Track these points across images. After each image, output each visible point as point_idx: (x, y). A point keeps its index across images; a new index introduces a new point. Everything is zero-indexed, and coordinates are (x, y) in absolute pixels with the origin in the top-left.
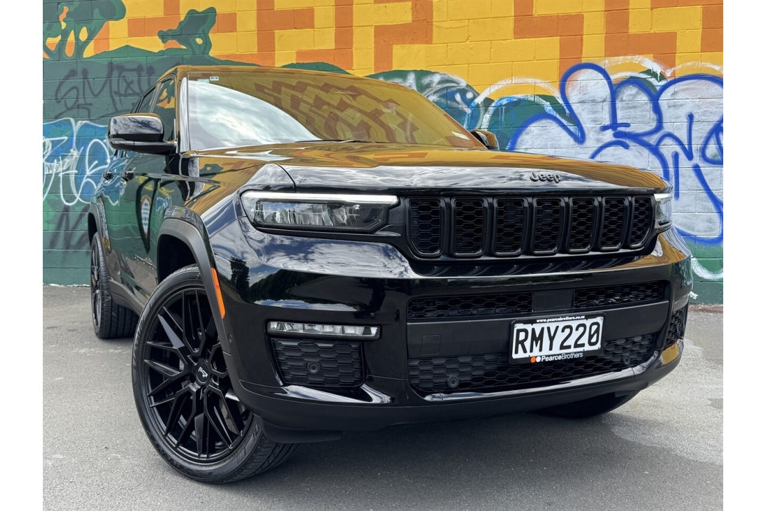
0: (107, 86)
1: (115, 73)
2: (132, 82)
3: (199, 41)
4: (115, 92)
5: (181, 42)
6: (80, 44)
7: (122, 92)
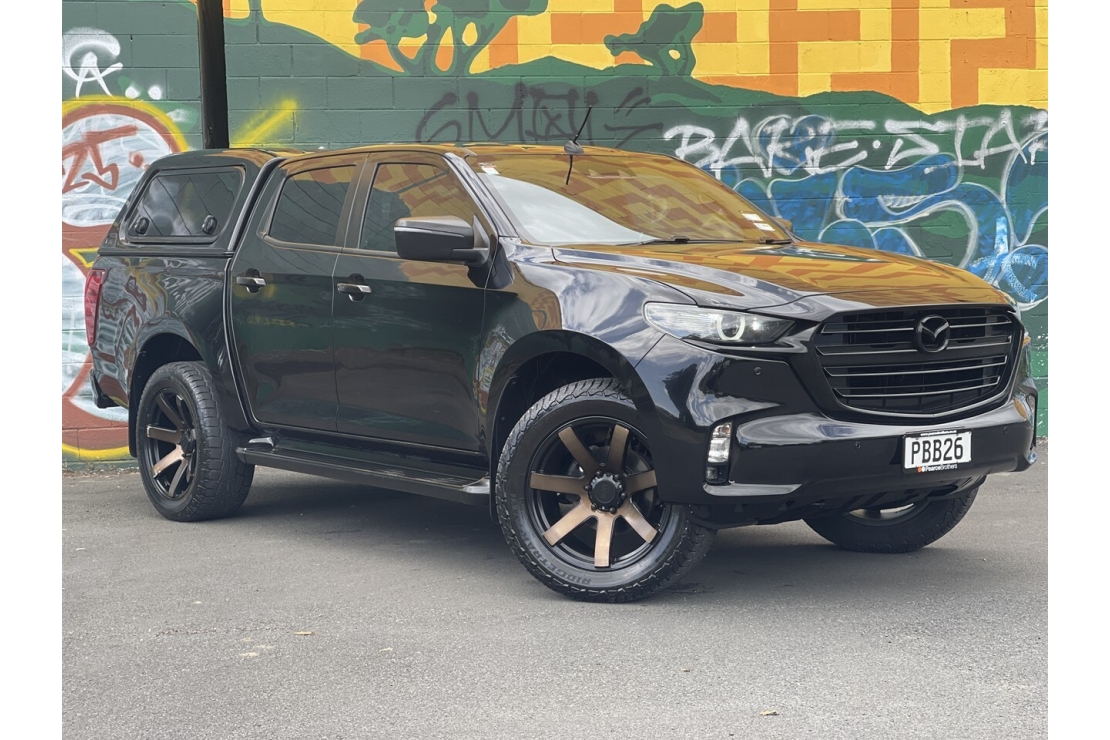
0: (514, 122)
1: (529, 102)
2: (559, 116)
3: (675, 54)
4: (529, 133)
5: (644, 55)
6: (464, 51)
7: (541, 131)
